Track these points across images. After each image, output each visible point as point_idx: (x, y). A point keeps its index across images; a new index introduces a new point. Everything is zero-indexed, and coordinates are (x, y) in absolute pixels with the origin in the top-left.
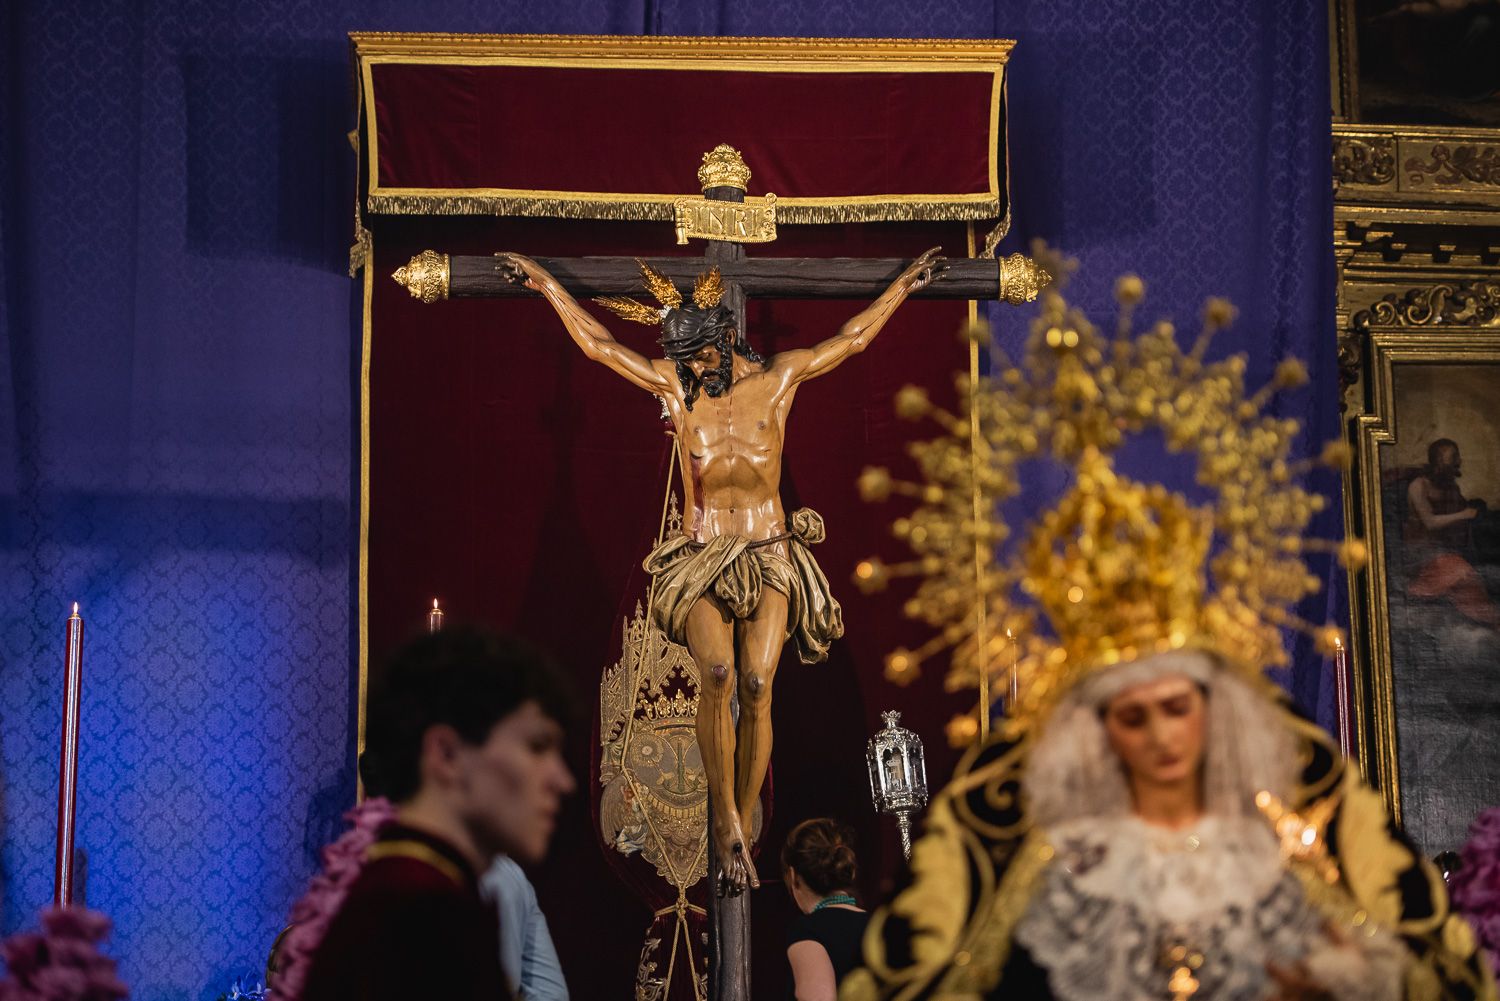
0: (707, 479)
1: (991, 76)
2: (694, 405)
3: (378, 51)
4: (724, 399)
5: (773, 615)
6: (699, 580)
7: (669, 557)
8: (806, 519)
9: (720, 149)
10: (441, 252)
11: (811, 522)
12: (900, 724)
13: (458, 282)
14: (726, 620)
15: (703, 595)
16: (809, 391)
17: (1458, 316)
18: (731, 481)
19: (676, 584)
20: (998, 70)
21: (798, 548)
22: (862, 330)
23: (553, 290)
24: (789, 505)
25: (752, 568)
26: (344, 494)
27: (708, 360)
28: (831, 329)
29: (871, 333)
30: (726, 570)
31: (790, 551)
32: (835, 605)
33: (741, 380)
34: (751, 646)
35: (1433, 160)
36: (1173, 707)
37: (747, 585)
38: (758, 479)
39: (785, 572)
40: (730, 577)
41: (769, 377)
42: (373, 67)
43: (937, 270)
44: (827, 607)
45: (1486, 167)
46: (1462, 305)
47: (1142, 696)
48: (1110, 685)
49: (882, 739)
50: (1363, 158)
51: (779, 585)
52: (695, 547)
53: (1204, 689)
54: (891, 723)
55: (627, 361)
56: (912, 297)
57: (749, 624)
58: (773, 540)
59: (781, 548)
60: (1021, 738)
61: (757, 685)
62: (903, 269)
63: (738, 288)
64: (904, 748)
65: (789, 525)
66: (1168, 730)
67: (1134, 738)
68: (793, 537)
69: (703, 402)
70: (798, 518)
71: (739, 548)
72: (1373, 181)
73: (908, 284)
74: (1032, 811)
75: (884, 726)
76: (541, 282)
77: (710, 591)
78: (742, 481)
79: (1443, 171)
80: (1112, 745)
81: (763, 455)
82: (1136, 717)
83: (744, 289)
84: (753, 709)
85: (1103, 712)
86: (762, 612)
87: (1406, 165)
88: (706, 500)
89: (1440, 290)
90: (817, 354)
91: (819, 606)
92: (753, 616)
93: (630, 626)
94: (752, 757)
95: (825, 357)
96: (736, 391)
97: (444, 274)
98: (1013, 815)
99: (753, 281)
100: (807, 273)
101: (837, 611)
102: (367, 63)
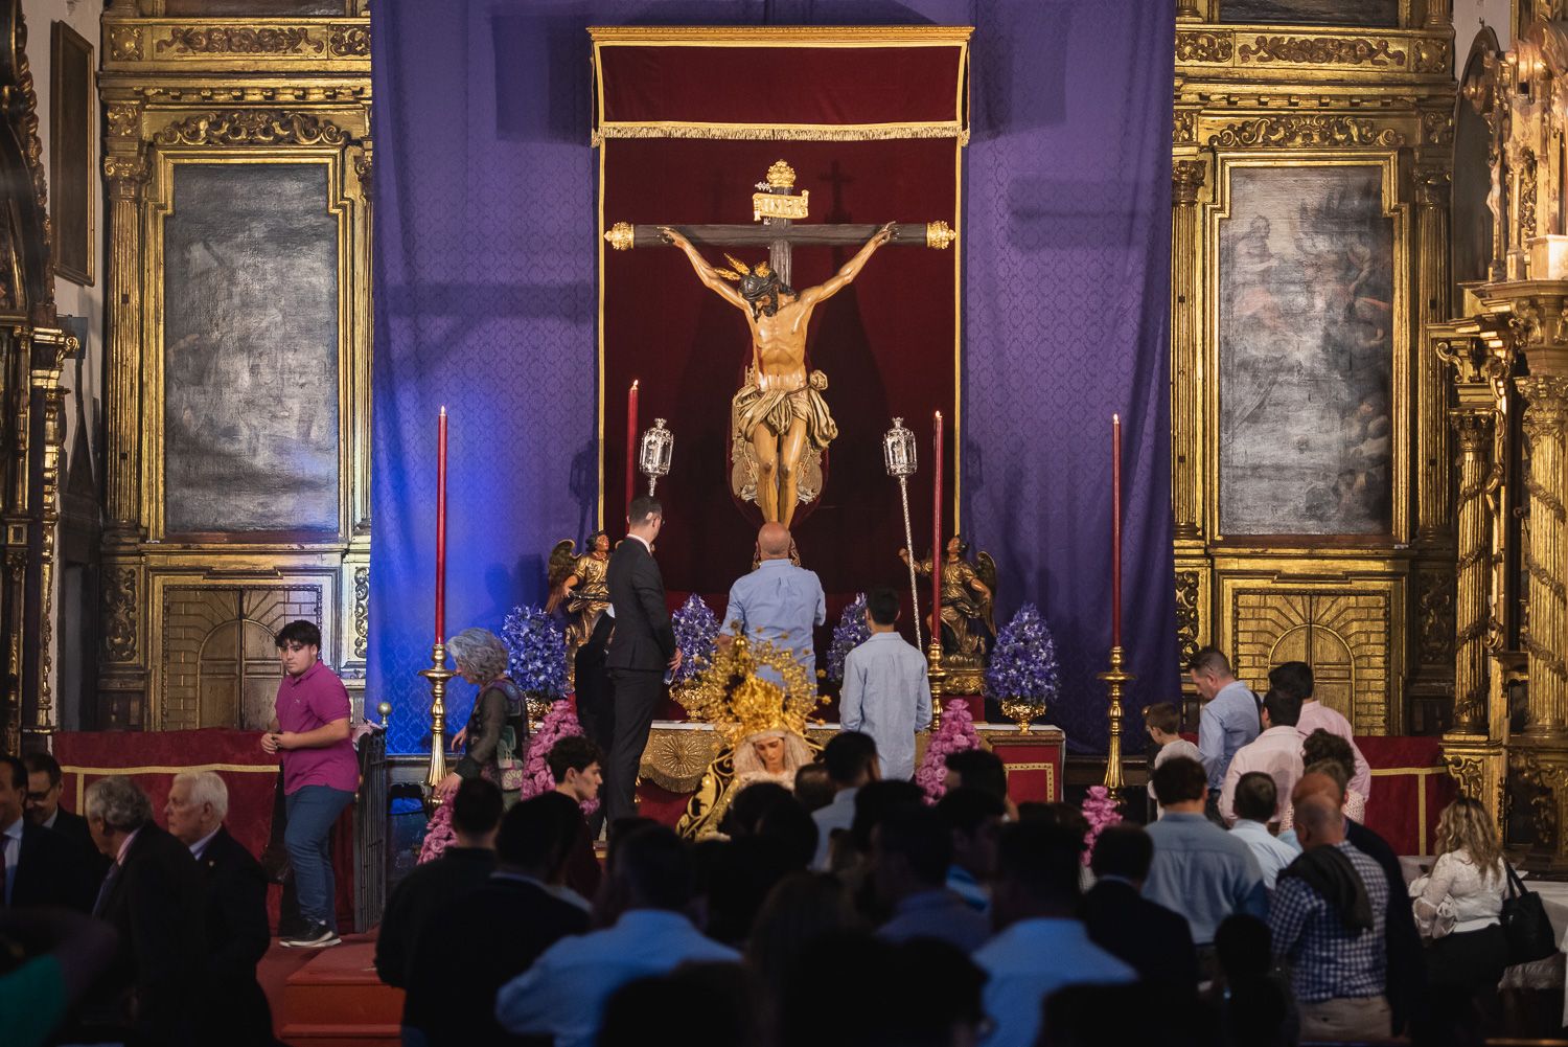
0: (764, 359)
1: (960, 48)
2: (759, 320)
3: (604, 38)
4: (774, 318)
5: (797, 433)
6: (760, 416)
7: (746, 398)
8: (817, 378)
9: (779, 164)
10: (629, 223)
11: (820, 379)
12: (903, 425)
13: (638, 241)
14: (773, 435)
15: (761, 422)
16: (820, 308)
17: (1273, 138)
18: (777, 361)
19: (748, 415)
20: (964, 45)
21: (813, 392)
22: (850, 271)
23: (689, 249)
24: (809, 371)
25: (786, 407)
26: (589, 280)
27: (764, 301)
28: (834, 272)
29: (855, 273)
30: (773, 409)
31: (809, 394)
32: (832, 422)
33: (783, 307)
34: (785, 450)
35: (1256, 46)
36: (772, 745)
37: (783, 419)
38: (791, 359)
39: (803, 408)
40: (775, 413)
41: (798, 305)
42: (601, 48)
43: (893, 234)
44: (828, 424)
45: (1289, 51)
46: (1276, 131)
47: (763, 743)
48: (755, 739)
49: (892, 435)
50: (1214, 45)
51: (801, 416)
52: (759, 394)
53: (783, 739)
54: (898, 424)
55: (724, 289)
56: (879, 251)
57: (785, 437)
58: (800, 390)
59: (804, 395)
60: (732, 749)
61: (787, 471)
62: (875, 232)
63: (786, 243)
64: (903, 442)
65: (808, 380)
66: (770, 751)
67: (762, 752)
68: (811, 387)
69: (763, 319)
70: (813, 378)
71: (781, 396)
72: (1218, 60)
73: (877, 243)
74: (735, 770)
75: (894, 426)
76: (682, 244)
77: (765, 420)
78: (783, 361)
79: (1262, 53)
80: (757, 753)
81: (797, 347)
82: (763, 748)
83: (790, 243)
84: (786, 483)
85: (754, 744)
86: (791, 431)
87: (1240, 49)
88: (765, 370)
89: (1263, 122)
90: (824, 289)
91: (823, 424)
92: (787, 433)
93: (749, 372)
94: (786, 506)
95: (832, 287)
96: (779, 313)
97: (631, 236)
98: (730, 770)
99: (796, 239)
100: (824, 235)
101: (833, 426)
102: (597, 46)
